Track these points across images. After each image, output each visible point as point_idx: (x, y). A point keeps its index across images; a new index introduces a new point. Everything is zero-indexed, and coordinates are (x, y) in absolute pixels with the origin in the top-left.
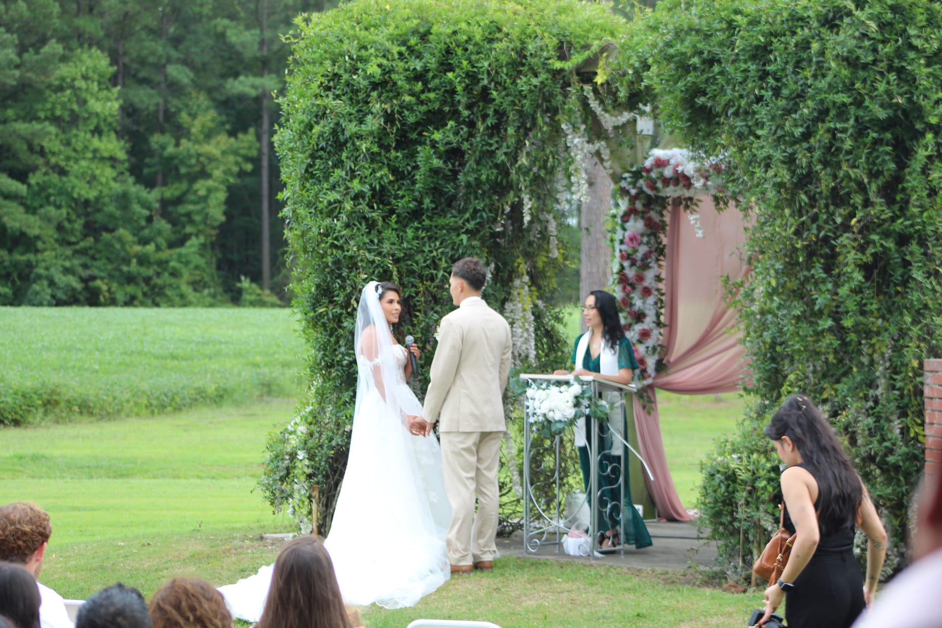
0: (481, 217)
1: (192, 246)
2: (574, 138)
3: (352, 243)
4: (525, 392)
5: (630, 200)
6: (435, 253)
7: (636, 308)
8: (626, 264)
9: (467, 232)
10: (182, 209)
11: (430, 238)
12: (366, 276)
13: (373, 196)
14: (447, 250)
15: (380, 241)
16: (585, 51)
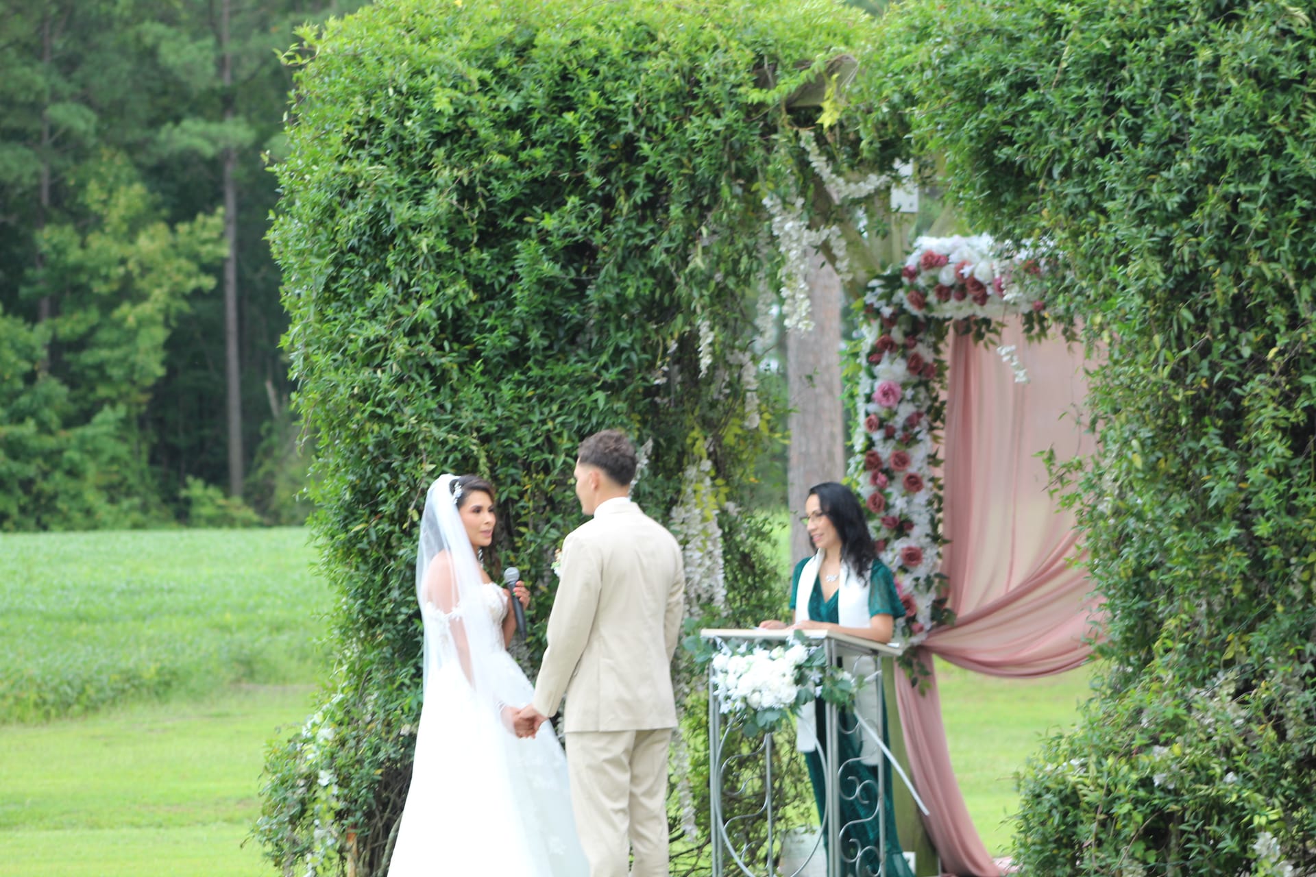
0: (629, 360)
1: (104, 422)
2: (784, 220)
3: (408, 410)
4: (711, 660)
5: (882, 326)
6: (550, 425)
7: (895, 512)
8: (877, 436)
9: (605, 387)
10: (89, 357)
11: (541, 399)
12: (433, 467)
13: (442, 328)
14: (570, 419)
15: (456, 406)
16: (801, 71)
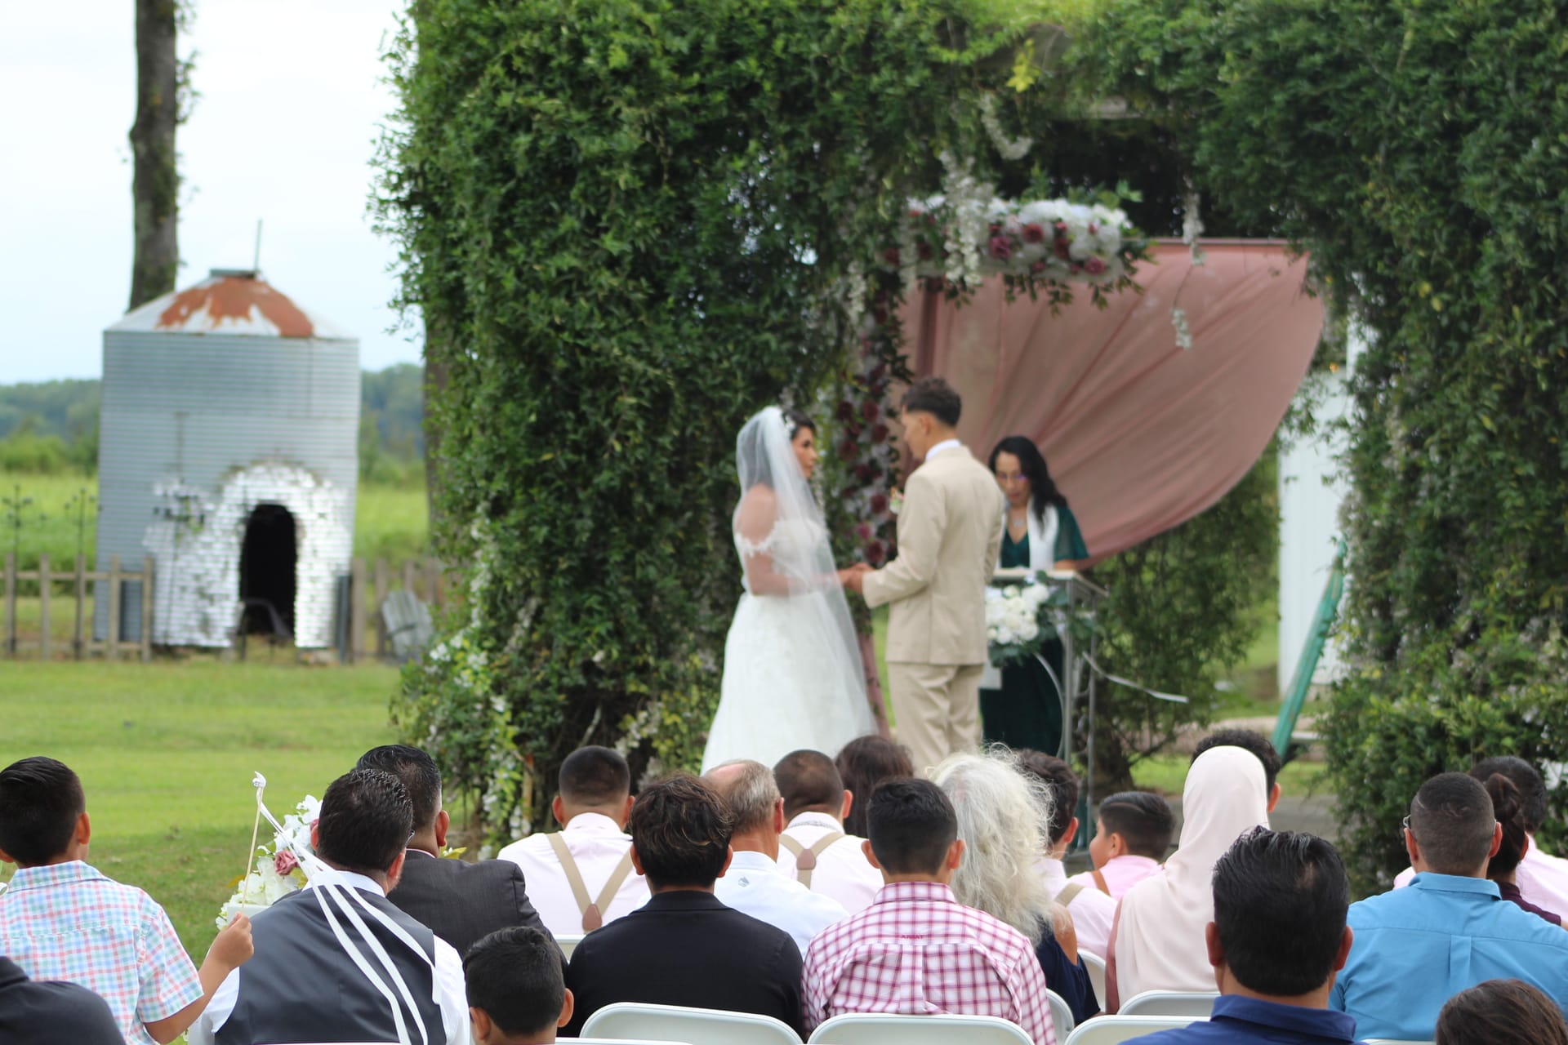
3: (613, 342)
6: (725, 364)
12: (633, 399)
13: (633, 263)
16: (991, 36)
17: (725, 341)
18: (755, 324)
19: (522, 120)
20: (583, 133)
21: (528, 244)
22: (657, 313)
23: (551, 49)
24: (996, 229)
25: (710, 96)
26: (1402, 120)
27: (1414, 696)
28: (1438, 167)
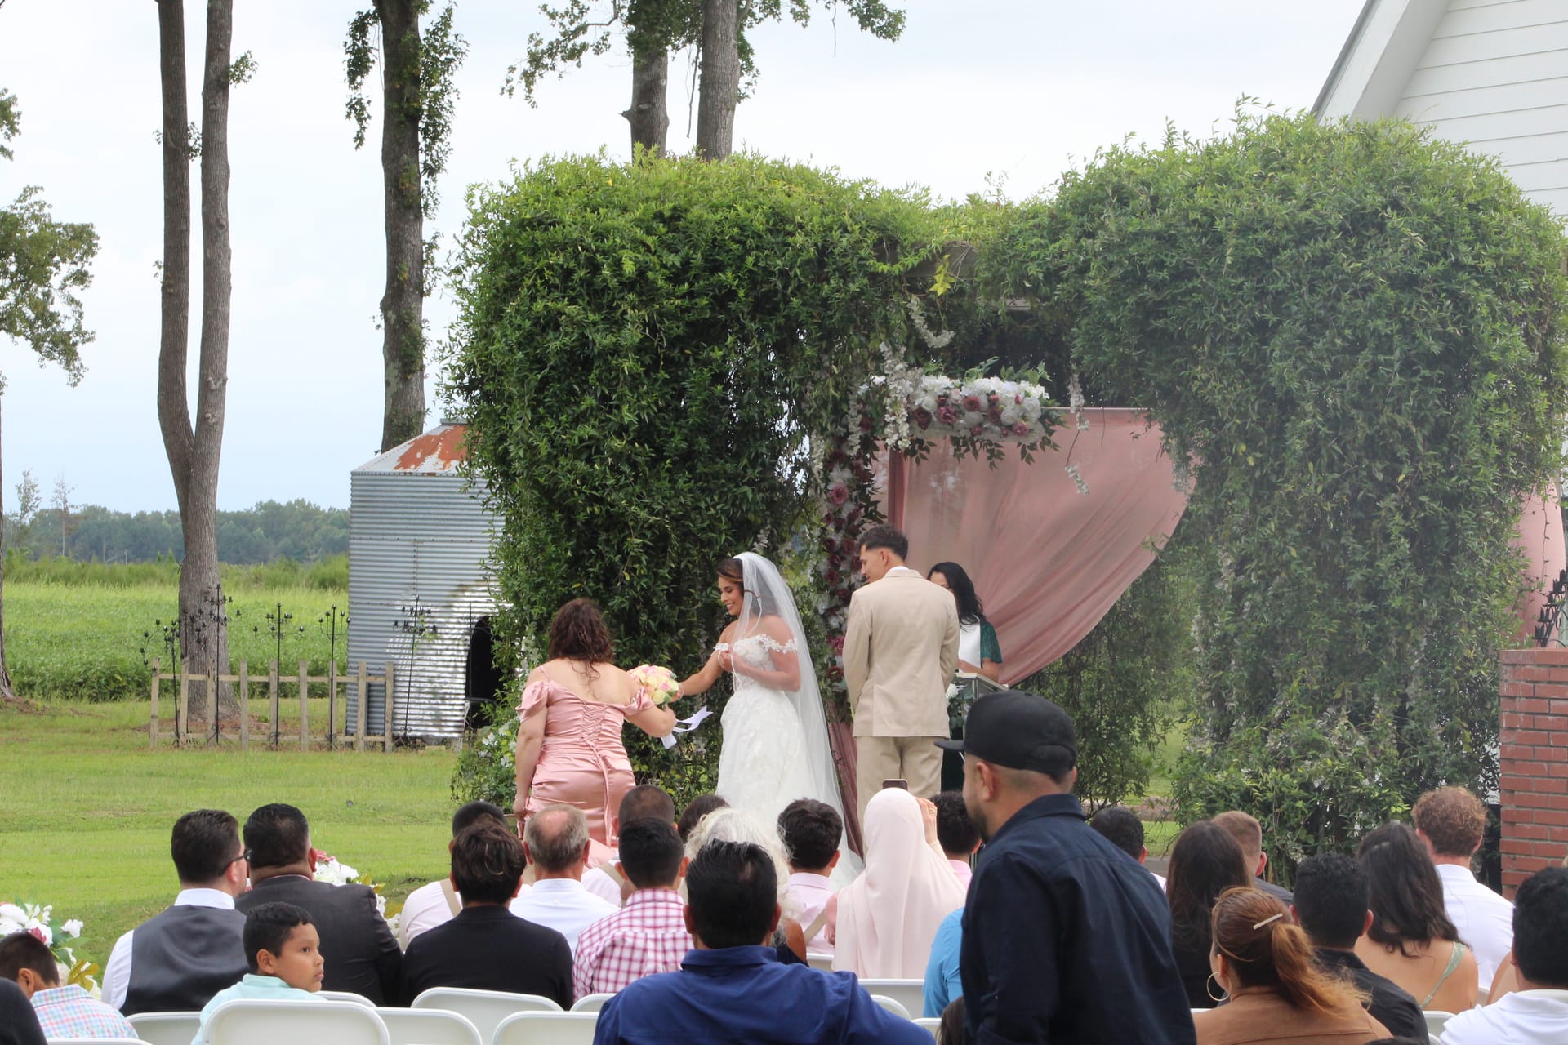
8: (831, 527)
16: (917, 251)
17: (711, 492)
18: (735, 479)
19: (550, 322)
20: (598, 331)
21: (556, 419)
22: (658, 472)
23: (572, 264)
24: (943, 400)
25: (697, 300)
26: (1223, 318)
27: (1232, 769)
28: (1251, 355)
